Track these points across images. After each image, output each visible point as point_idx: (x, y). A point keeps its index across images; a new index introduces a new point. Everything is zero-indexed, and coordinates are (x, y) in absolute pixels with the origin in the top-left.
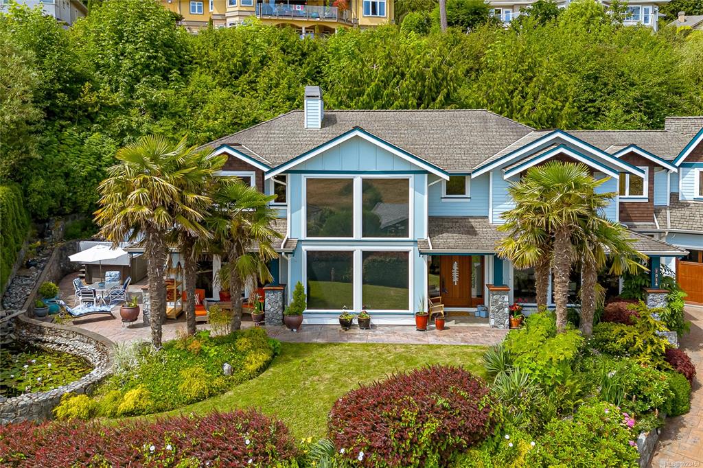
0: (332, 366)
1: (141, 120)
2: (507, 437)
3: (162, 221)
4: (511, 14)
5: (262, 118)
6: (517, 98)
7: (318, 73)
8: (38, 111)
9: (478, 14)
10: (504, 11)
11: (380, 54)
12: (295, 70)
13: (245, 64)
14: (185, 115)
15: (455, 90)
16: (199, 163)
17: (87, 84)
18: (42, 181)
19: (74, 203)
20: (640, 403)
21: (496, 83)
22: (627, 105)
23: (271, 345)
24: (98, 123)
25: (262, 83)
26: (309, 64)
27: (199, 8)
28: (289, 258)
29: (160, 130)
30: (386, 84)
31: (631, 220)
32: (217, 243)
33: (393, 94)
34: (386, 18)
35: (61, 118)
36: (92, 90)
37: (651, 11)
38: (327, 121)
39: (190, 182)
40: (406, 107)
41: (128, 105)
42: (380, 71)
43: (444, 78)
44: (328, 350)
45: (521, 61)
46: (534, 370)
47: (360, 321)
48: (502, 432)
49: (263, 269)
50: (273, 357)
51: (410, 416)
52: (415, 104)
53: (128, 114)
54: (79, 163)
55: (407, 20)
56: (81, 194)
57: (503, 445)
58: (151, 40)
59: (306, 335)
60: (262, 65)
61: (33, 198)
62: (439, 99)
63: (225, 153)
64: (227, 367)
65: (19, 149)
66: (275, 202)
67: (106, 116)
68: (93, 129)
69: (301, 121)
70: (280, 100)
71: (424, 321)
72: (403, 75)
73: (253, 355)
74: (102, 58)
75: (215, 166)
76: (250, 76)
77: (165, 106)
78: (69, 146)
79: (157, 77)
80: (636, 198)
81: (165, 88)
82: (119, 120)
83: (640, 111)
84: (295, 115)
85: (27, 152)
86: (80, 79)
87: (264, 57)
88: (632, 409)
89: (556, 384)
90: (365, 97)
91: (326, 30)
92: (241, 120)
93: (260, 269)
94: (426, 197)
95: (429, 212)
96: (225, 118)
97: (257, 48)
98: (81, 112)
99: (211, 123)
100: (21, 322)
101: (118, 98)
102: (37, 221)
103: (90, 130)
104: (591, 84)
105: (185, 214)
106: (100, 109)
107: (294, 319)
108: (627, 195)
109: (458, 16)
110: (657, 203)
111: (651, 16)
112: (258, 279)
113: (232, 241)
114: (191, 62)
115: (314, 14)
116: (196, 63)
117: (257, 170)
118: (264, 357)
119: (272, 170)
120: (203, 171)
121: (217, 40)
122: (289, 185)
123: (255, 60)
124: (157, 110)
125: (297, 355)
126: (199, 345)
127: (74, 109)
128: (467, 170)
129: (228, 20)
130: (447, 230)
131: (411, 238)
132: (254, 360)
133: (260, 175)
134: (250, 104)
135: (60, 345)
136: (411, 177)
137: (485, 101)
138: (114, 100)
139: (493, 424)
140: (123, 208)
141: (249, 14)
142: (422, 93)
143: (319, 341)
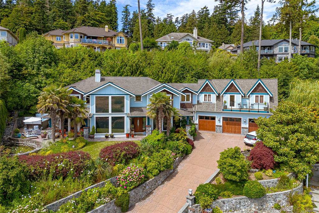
0: (102, 146)
1: (42, 79)
2: (142, 156)
3: (56, 107)
4: (165, 44)
5: (82, 78)
6: (160, 73)
7: (101, 63)
8: (9, 76)
9: (154, 44)
10: (163, 43)
11: (120, 58)
12: (93, 62)
13: (77, 60)
14: (57, 77)
15: (143, 70)
16: (65, 92)
17: (24, 67)
18: (11, 99)
19: (21, 106)
20: (178, 151)
21: (154, 69)
22: (192, 75)
23: (85, 141)
24: (27, 80)
25: (82, 67)
26: (98, 60)
27: (60, 39)
28: (91, 119)
29: (49, 82)
30: (121, 68)
31: (187, 108)
32: (70, 115)
33: (124, 71)
34: (124, 44)
35: (15, 78)
36: (25, 69)
37: (208, 45)
38: (102, 80)
39: (63, 97)
40: (128, 76)
41: (38, 74)
42: (120, 64)
43: (140, 67)
44: (101, 143)
45: (162, 62)
46: (151, 143)
47: (111, 136)
48: (141, 155)
49: (83, 121)
50: (86, 145)
51: (118, 151)
52: (130, 74)
53: (38, 77)
54: (22, 93)
55: (131, 46)
56: (24, 103)
57: (141, 158)
58: (45, 52)
59: (95, 140)
60: (82, 61)
61: (9, 104)
62: (138, 73)
63: (72, 89)
64: (73, 146)
65: (4, 88)
66: (87, 103)
67: (30, 78)
68: (26, 82)
69: (94, 79)
70: (88, 72)
71: (128, 136)
72: (127, 66)
73: (81, 143)
74: (29, 59)
75: (69, 93)
76: (78, 64)
77: (51, 74)
78: (19, 87)
79: (47, 65)
80: (188, 102)
81: (50, 68)
82: (35, 79)
83: (196, 77)
84: (92, 78)
85: (6, 89)
86: (22, 66)
87: (83, 58)
88: (176, 152)
89: (156, 145)
90: (115, 72)
91: (104, 48)
92: (75, 79)
93: (82, 121)
94: (129, 101)
95: (130, 106)
96: (70, 78)
97: (80, 55)
98: (22, 76)
99: (66, 80)
100: (11, 139)
101: (34, 72)
102: (9, 111)
103: (25, 82)
104: (182, 69)
105: (62, 105)
106: (28, 75)
107: (92, 136)
108: (186, 101)
109: (147, 45)
110: (193, 103)
111: (208, 46)
112: (82, 124)
113: (74, 113)
114: (58, 60)
115: (100, 43)
116: (60, 60)
117: (81, 94)
118: (84, 144)
119: (85, 94)
120: (66, 94)
121: (67, 52)
122: (90, 98)
123: (80, 59)
124: (48, 76)
125: (92, 144)
126: (66, 141)
127: (19, 75)
128: (141, 94)
129: (70, 44)
130: (135, 111)
131: (125, 113)
132: (81, 145)
133: (82, 95)
134: (78, 74)
135: (24, 144)
136: (125, 96)
137: (151, 74)
138: (33, 72)
139: (139, 153)
140: (45, 104)
141: (78, 42)
142: (132, 71)
143: (99, 141)
